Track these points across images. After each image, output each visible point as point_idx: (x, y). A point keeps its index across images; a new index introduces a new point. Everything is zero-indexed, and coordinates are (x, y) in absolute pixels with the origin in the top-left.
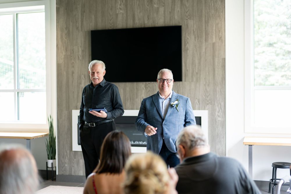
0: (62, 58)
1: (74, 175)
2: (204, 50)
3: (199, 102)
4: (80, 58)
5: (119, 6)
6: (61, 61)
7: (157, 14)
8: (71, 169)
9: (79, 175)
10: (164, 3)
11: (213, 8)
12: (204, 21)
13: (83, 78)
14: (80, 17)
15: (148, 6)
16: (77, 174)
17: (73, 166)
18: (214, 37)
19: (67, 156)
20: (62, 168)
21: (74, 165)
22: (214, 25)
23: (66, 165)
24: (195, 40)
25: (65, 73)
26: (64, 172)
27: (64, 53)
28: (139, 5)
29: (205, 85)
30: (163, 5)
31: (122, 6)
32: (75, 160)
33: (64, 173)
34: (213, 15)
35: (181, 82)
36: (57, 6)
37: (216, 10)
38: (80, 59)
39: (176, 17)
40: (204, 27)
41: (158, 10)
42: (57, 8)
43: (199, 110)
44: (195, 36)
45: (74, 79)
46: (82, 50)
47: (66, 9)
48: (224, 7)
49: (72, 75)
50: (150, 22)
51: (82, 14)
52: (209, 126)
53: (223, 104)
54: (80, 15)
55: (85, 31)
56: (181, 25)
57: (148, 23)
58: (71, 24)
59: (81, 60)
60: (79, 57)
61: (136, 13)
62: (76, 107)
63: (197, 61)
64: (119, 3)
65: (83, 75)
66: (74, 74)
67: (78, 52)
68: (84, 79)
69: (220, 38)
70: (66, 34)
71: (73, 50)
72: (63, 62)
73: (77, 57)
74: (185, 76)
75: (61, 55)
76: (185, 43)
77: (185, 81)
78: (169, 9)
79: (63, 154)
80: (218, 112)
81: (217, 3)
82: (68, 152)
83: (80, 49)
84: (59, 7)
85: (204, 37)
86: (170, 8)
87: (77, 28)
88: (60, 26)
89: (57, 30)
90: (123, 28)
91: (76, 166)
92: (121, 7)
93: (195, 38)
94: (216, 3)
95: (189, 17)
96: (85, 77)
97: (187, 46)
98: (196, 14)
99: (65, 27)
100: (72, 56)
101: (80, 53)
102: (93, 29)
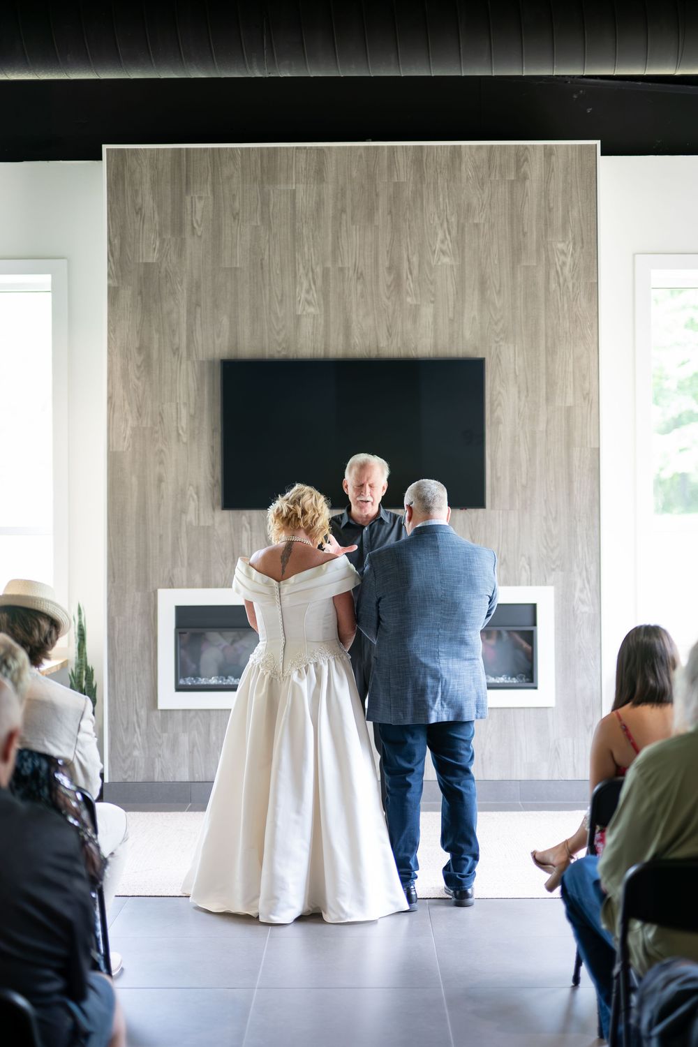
0: (125, 438)
1: (161, 779)
2: (542, 426)
3: (529, 564)
4: (185, 438)
5: (303, 295)
6: (123, 446)
7: (415, 322)
8: (153, 764)
9: (177, 780)
10: (434, 295)
11: (567, 316)
12: (542, 347)
13: (191, 496)
14: (184, 319)
15: (388, 298)
16: (170, 778)
17: (159, 756)
18: (570, 391)
19: (139, 727)
20: (124, 761)
21: (160, 752)
22: (571, 361)
23: (136, 753)
24: (519, 397)
25: (134, 480)
26: (130, 773)
27: (132, 422)
28: (362, 296)
29: (546, 519)
30: (432, 299)
31: (315, 296)
32: (165, 735)
33: (129, 776)
34: (568, 335)
35: (481, 511)
36: (111, 282)
37: (576, 321)
38: (185, 440)
39: (467, 334)
40: (543, 364)
41: (415, 313)
42: (109, 287)
43: (531, 585)
44: (519, 387)
45: (162, 497)
46: (191, 416)
47: (140, 293)
48: (595, 314)
49: (159, 486)
50: (395, 342)
51: (189, 312)
52: (557, 629)
53: (593, 569)
54: (185, 315)
55: (201, 359)
56: (480, 356)
57: (391, 348)
58: (156, 336)
59: (185, 444)
60: (179, 435)
61: (354, 317)
62: (171, 580)
63: (524, 455)
64: (305, 285)
65: (191, 488)
66: (163, 485)
67: (178, 419)
68: (193, 500)
69: (586, 396)
70: (139, 367)
71: (160, 414)
72: (130, 449)
73: (174, 434)
74: (493, 494)
75: (123, 427)
76: (492, 405)
77: (492, 507)
78: (448, 311)
79: (125, 723)
80: (582, 591)
81: (576, 302)
82: (143, 713)
83: (184, 412)
84: (116, 285)
85: (544, 390)
86: (451, 309)
87: (176, 351)
88: (118, 343)
89: (110, 353)
90: (315, 357)
91: (166, 753)
92: (310, 297)
93: (519, 392)
94: (574, 303)
95: (502, 336)
96: (197, 493)
97: (498, 412)
98: (523, 328)
99: (137, 345)
100: (157, 432)
101: (184, 423)
102: (226, 356)
